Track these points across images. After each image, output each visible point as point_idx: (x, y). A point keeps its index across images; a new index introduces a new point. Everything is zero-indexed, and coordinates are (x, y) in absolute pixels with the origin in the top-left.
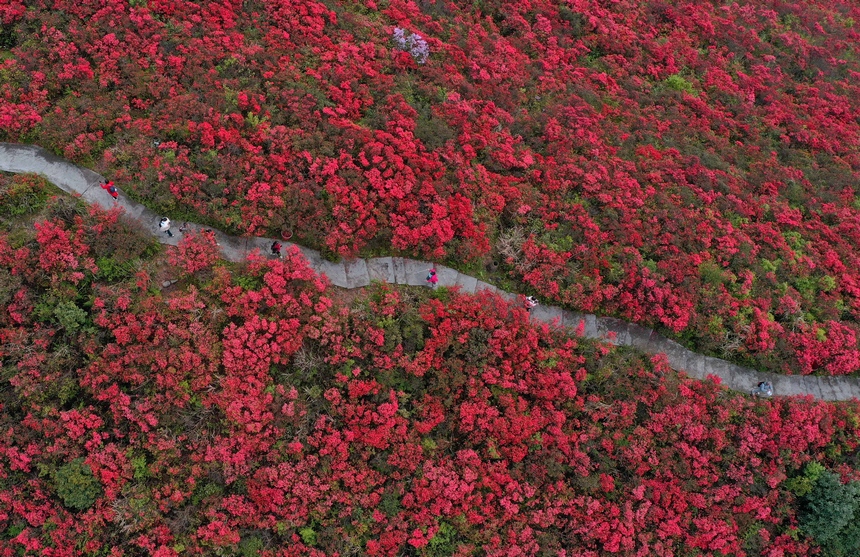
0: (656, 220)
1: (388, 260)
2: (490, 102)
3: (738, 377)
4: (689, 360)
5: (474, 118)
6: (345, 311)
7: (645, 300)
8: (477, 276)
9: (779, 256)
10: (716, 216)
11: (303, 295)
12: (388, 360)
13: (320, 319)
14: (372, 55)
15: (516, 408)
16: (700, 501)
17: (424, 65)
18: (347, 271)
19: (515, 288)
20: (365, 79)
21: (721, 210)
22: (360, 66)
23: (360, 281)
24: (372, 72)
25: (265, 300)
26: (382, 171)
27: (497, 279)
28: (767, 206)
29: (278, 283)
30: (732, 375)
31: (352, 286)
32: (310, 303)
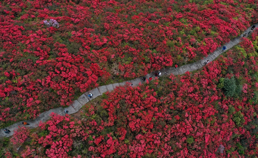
0: (148, 37)
1: (83, 95)
2: (85, 28)
3: (192, 67)
4: (178, 70)
5: (83, 36)
6: (79, 122)
7: (159, 62)
8: (111, 83)
9: (183, 28)
10: (162, 26)
11: (64, 126)
12: (101, 127)
13: (73, 130)
14: (42, 33)
15: (144, 115)
16: (201, 106)
17: (59, 27)
18: (73, 107)
19: (123, 80)
20: (44, 43)
21: (162, 23)
22: (40, 39)
23: (79, 107)
24: (45, 39)
25: (53, 136)
26: (65, 71)
27: (117, 80)
28: (172, 15)
29: (54, 128)
30: (190, 67)
31: (77, 111)
32: (67, 127)
